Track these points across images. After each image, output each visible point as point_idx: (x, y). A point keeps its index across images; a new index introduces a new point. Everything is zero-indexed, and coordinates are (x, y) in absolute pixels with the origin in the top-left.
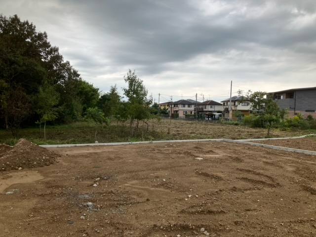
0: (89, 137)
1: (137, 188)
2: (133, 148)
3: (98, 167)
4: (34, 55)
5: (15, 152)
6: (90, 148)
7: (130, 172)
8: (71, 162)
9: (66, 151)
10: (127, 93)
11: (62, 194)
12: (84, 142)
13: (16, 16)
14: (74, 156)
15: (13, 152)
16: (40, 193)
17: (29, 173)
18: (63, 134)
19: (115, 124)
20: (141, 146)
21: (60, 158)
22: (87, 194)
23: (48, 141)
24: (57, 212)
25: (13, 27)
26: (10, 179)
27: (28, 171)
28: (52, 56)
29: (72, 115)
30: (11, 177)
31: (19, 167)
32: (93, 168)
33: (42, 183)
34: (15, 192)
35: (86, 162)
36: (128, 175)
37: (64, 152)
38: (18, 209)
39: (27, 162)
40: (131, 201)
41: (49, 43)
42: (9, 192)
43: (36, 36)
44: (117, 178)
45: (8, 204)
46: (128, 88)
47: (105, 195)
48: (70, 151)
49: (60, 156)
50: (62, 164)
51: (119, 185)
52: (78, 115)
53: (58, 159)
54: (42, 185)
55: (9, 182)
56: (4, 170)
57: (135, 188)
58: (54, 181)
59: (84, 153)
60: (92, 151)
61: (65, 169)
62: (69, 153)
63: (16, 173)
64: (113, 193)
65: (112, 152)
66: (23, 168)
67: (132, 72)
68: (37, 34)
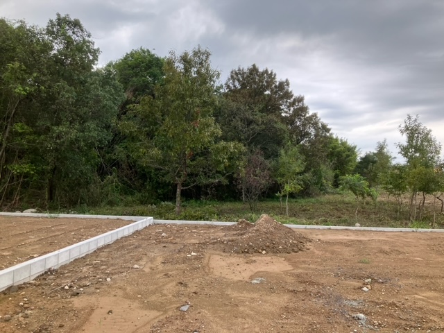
0: (345, 217)
1: (437, 305)
2: (420, 239)
3: (366, 263)
4: (273, 109)
5: (258, 230)
6: (350, 234)
7: (422, 277)
8: (326, 251)
9: (317, 235)
10: (405, 151)
11: (319, 295)
12: (340, 223)
13: (254, 66)
14: (329, 242)
15: (256, 231)
16: (291, 289)
17: (275, 259)
18: (309, 210)
19: (383, 199)
20: (434, 236)
21: (310, 243)
22: (355, 300)
23: (291, 219)
24: (316, 319)
25: (252, 79)
26: (254, 264)
27: (273, 257)
28: (296, 107)
29: (319, 185)
30: (255, 261)
31: (263, 250)
32: (359, 262)
33: (292, 275)
34: (262, 282)
35: (347, 252)
36: (419, 282)
37: (314, 236)
38: (268, 305)
39: (271, 246)
40: (430, 324)
41: (291, 92)
42: (255, 281)
43: (276, 87)
44: (400, 283)
45: (255, 295)
46: (405, 144)
47: (383, 308)
48: (322, 234)
49: (310, 242)
50: (314, 253)
51: (405, 295)
52: (328, 185)
53: (308, 245)
54: (292, 278)
55: (253, 268)
56: (247, 252)
57: (433, 304)
58: (307, 274)
59: (342, 240)
60: (353, 237)
61: (319, 260)
62: (321, 237)
63: (260, 258)
64: (397, 306)
65: (386, 242)
66: (267, 252)
67: (413, 119)
68: (277, 84)
